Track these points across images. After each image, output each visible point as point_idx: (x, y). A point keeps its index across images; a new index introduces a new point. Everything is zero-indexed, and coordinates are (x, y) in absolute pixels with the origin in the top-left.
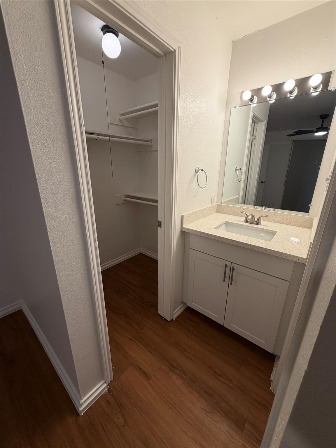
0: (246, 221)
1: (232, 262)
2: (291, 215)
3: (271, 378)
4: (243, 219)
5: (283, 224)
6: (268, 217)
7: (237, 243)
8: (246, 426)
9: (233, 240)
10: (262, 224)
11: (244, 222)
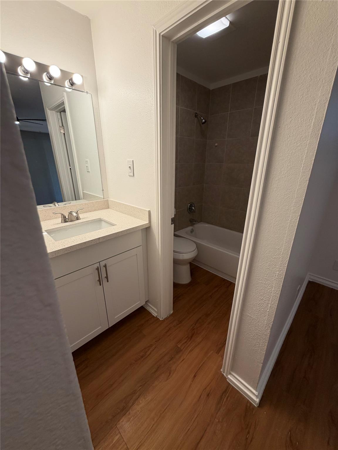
0: (65, 220)
1: (99, 262)
2: (93, 202)
3: (155, 316)
4: (60, 220)
5: (90, 212)
6: (83, 209)
7: (104, 238)
8: (179, 346)
9: (99, 238)
10: (81, 218)
11: (62, 223)
